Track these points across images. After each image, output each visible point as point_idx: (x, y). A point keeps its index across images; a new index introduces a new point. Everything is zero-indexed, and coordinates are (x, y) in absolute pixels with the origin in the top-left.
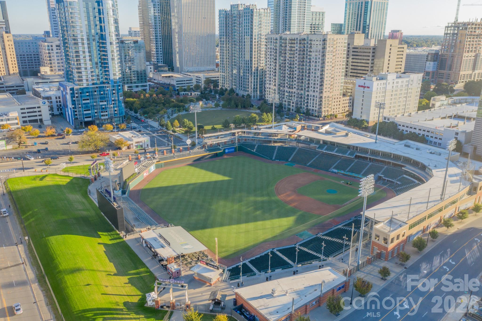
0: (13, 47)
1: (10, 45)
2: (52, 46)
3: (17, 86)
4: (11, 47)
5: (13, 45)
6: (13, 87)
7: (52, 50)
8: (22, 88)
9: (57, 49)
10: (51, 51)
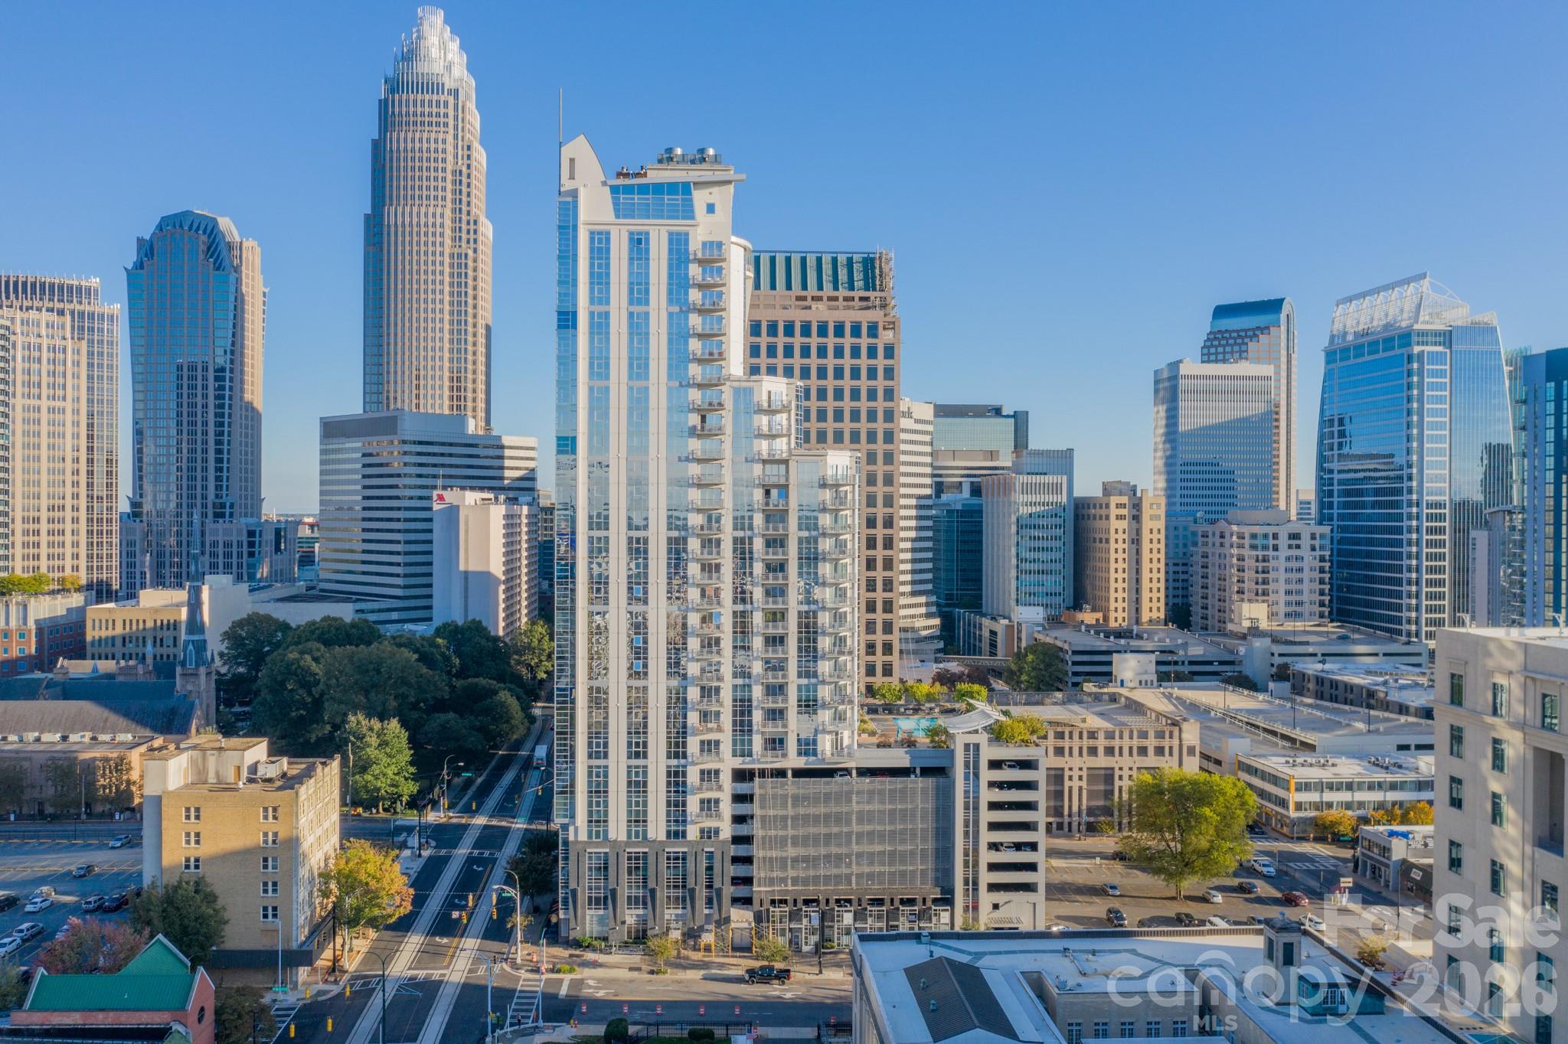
0: (1162, 536)
1: (1155, 531)
2: (1275, 536)
3: (1221, 663)
4: (1155, 536)
5: (1163, 531)
6: (1210, 663)
7: (1276, 548)
8: (1237, 668)
9: (1290, 547)
10: (1271, 553)
